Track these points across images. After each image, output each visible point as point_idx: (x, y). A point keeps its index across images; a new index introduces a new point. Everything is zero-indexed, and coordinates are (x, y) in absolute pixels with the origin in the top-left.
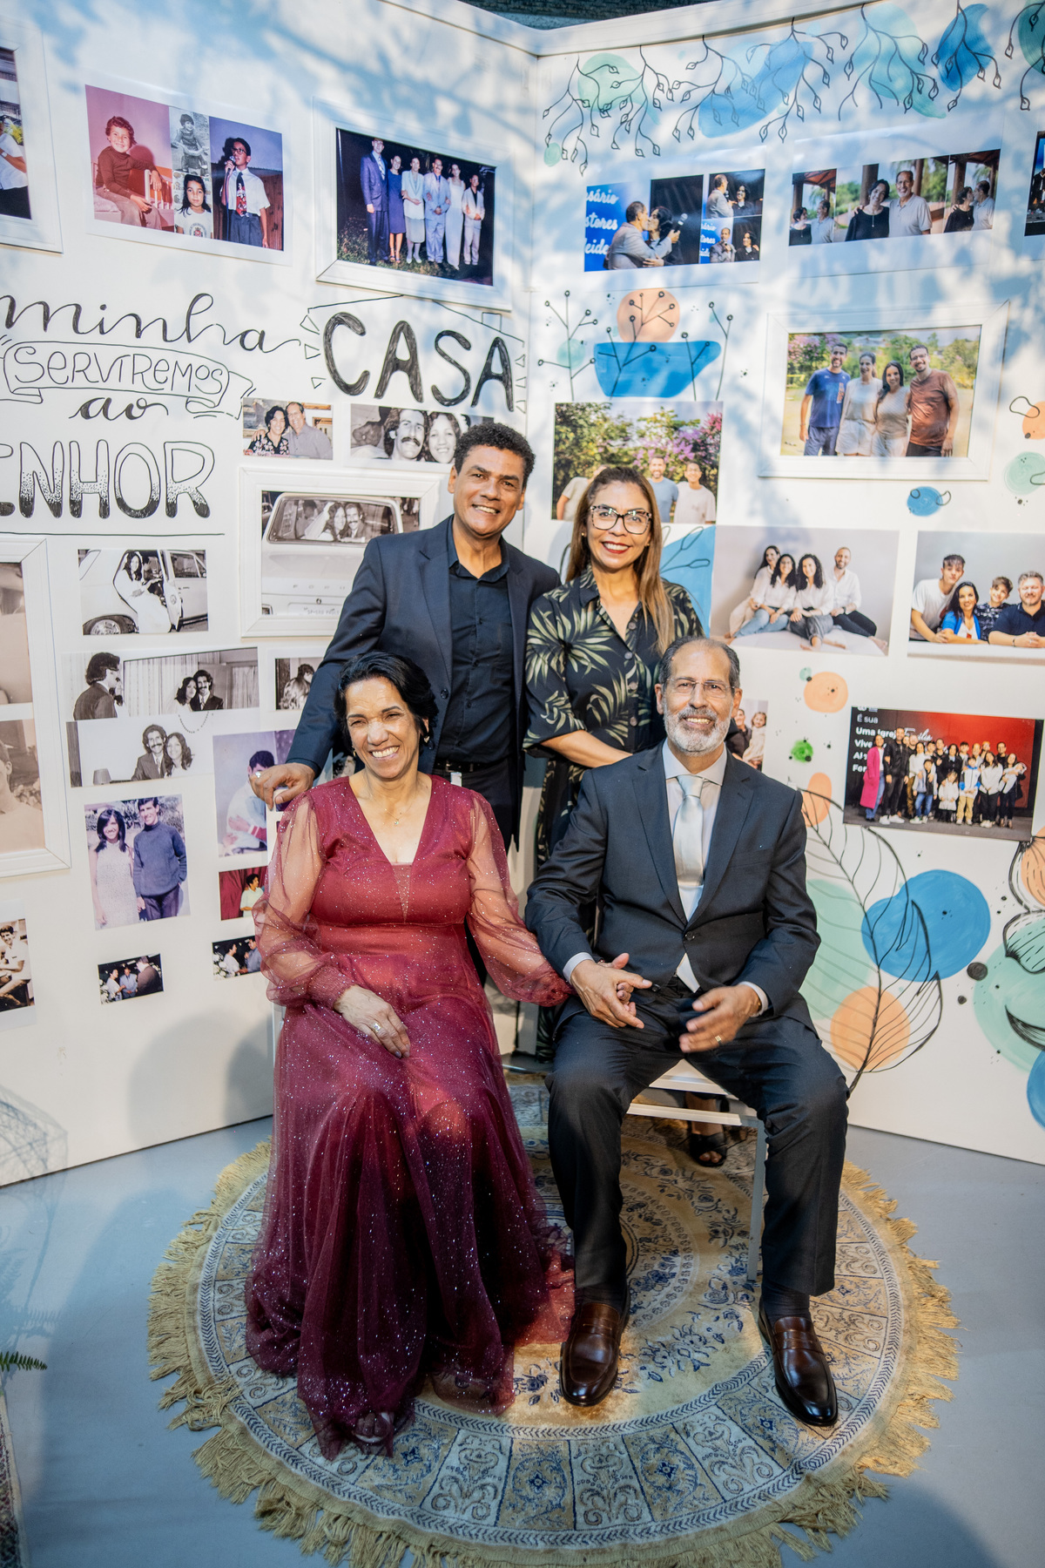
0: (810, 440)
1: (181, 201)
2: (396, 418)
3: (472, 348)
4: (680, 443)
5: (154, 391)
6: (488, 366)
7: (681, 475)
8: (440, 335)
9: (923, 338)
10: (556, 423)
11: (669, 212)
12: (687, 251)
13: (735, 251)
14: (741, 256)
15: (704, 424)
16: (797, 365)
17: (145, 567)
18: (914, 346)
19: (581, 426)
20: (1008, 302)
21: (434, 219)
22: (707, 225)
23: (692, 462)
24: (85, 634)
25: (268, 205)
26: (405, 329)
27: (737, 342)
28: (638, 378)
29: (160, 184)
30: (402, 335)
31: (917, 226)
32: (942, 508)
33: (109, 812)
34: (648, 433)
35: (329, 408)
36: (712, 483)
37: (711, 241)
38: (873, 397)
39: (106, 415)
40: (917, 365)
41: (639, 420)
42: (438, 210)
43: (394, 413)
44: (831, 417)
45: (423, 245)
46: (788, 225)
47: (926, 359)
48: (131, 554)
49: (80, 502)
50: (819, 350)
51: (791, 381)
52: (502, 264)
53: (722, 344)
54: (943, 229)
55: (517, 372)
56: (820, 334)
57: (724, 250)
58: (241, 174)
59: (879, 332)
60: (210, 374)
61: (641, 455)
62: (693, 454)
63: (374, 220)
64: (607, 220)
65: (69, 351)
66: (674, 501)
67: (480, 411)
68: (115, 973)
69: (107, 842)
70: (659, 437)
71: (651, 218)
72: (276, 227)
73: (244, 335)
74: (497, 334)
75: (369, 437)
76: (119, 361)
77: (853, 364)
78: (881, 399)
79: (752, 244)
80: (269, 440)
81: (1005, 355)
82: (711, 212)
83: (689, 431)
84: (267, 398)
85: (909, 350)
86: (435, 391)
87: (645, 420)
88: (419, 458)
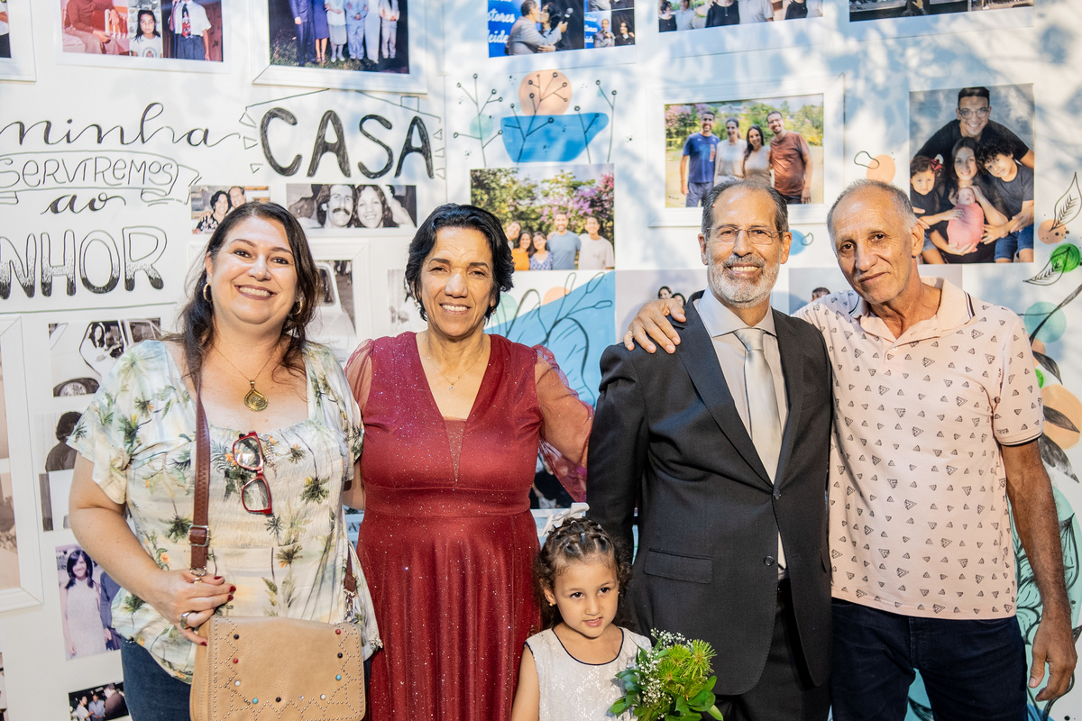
0: (689, 195)
1: (136, 30)
2: (327, 193)
3: (393, 128)
4: (579, 201)
5: (113, 187)
6: (408, 141)
7: (582, 228)
8: (364, 119)
9: (777, 106)
10: (472, 187)
11: (557, 8)
12: (574, 38)
13: (614, 38)
14: (619, 42)
15: (599, 184)
16: (673, 131)
17: (107, 336)
18: (770, 112)
19: (494, 189)
20: (843, 75)
21: (354, 24)
22: (589, 17)
23: (590, 216)
24: (55, 396)
25: (209, 26)
26: (332, 116)
27: (622, 113)
28: (540, 146)
29: (118, 20)
30: (330, 122)
31: (762, 15)
32: (807, 248)
33: (78, 553)
34: (551, 193)
35: (267, 189)
36: (609, 234)
37: (594, 30)
38: (740, 156)
39: (72, 209)
40: (774, 128)
41: (543, 182)
42: (358, 16)
43: (325, 188)
44: (706, 173)
45: (346, 46)
46: (657, 15)
47: (781, 122)
48: (95, 325)
49: (50, 284)
50: (691, 118)
51: (670, 144)
52: (416, 55)
53: (609, 113)
54: (784, 17)
55: (435, 144)
56: (691, 104)
57: (605, 37)
58: (185, 5)
59: (740, 102)
60: (162, 168)
61: (546, 212)
62: (591, 210)
63: (301, 30)
64: (505, 14)
65: (40, 159)
66: (577, 251)
67: (403, 180)
68: (84, 700)
69: (77, 580)
70: (561, 196)
71: (542, 13)
72: (216, 43)
73: (190, 133)
74: (415, 114)
75: (303, 210)
76: (83, 165)
77: (721, 128)
78: (746, 157)
79: (629, 31)
80: (214, 220)
81: (845, 118)
82: (593, 7)
83: (586, 190)
84: (212, 184)
85: (766, 116)
86: (362, 167)
87: (548, 181)
88: (349, 225)
